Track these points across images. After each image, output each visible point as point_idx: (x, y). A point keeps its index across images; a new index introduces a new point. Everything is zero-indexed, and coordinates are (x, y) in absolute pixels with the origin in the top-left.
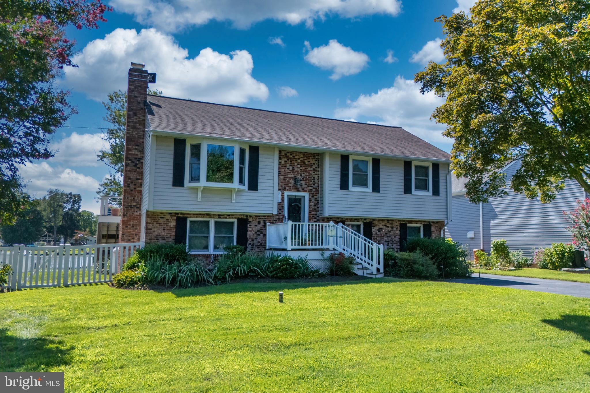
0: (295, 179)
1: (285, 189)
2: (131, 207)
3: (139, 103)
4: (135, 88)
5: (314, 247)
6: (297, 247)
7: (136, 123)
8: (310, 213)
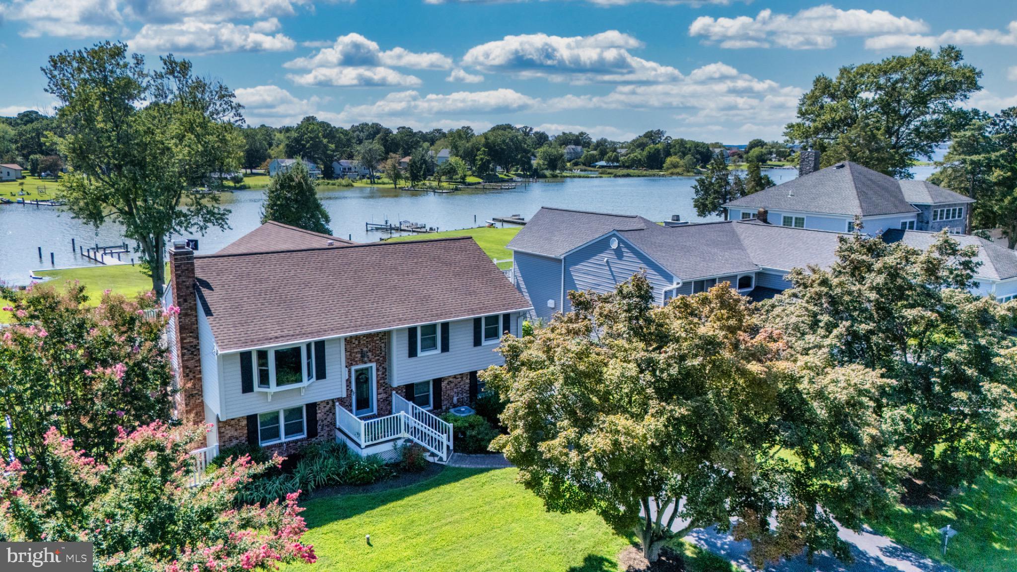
0: (362, 352)
1: (352, 364)
2: (192, 395)
3: (188, 288)
4: (182, 272)
5: (387, 439)
6: (370, 443)
7: (187, 309)
8: (378, 382)
